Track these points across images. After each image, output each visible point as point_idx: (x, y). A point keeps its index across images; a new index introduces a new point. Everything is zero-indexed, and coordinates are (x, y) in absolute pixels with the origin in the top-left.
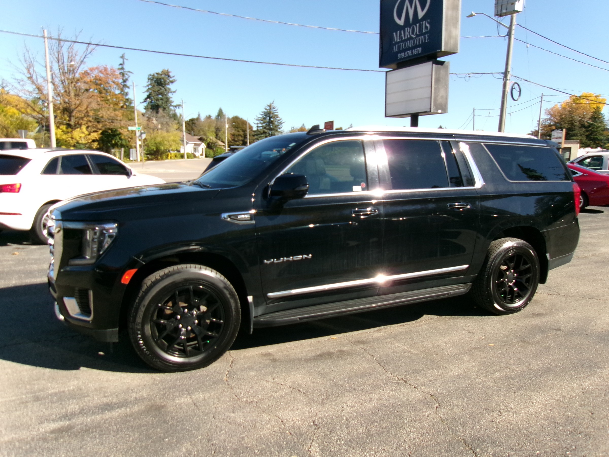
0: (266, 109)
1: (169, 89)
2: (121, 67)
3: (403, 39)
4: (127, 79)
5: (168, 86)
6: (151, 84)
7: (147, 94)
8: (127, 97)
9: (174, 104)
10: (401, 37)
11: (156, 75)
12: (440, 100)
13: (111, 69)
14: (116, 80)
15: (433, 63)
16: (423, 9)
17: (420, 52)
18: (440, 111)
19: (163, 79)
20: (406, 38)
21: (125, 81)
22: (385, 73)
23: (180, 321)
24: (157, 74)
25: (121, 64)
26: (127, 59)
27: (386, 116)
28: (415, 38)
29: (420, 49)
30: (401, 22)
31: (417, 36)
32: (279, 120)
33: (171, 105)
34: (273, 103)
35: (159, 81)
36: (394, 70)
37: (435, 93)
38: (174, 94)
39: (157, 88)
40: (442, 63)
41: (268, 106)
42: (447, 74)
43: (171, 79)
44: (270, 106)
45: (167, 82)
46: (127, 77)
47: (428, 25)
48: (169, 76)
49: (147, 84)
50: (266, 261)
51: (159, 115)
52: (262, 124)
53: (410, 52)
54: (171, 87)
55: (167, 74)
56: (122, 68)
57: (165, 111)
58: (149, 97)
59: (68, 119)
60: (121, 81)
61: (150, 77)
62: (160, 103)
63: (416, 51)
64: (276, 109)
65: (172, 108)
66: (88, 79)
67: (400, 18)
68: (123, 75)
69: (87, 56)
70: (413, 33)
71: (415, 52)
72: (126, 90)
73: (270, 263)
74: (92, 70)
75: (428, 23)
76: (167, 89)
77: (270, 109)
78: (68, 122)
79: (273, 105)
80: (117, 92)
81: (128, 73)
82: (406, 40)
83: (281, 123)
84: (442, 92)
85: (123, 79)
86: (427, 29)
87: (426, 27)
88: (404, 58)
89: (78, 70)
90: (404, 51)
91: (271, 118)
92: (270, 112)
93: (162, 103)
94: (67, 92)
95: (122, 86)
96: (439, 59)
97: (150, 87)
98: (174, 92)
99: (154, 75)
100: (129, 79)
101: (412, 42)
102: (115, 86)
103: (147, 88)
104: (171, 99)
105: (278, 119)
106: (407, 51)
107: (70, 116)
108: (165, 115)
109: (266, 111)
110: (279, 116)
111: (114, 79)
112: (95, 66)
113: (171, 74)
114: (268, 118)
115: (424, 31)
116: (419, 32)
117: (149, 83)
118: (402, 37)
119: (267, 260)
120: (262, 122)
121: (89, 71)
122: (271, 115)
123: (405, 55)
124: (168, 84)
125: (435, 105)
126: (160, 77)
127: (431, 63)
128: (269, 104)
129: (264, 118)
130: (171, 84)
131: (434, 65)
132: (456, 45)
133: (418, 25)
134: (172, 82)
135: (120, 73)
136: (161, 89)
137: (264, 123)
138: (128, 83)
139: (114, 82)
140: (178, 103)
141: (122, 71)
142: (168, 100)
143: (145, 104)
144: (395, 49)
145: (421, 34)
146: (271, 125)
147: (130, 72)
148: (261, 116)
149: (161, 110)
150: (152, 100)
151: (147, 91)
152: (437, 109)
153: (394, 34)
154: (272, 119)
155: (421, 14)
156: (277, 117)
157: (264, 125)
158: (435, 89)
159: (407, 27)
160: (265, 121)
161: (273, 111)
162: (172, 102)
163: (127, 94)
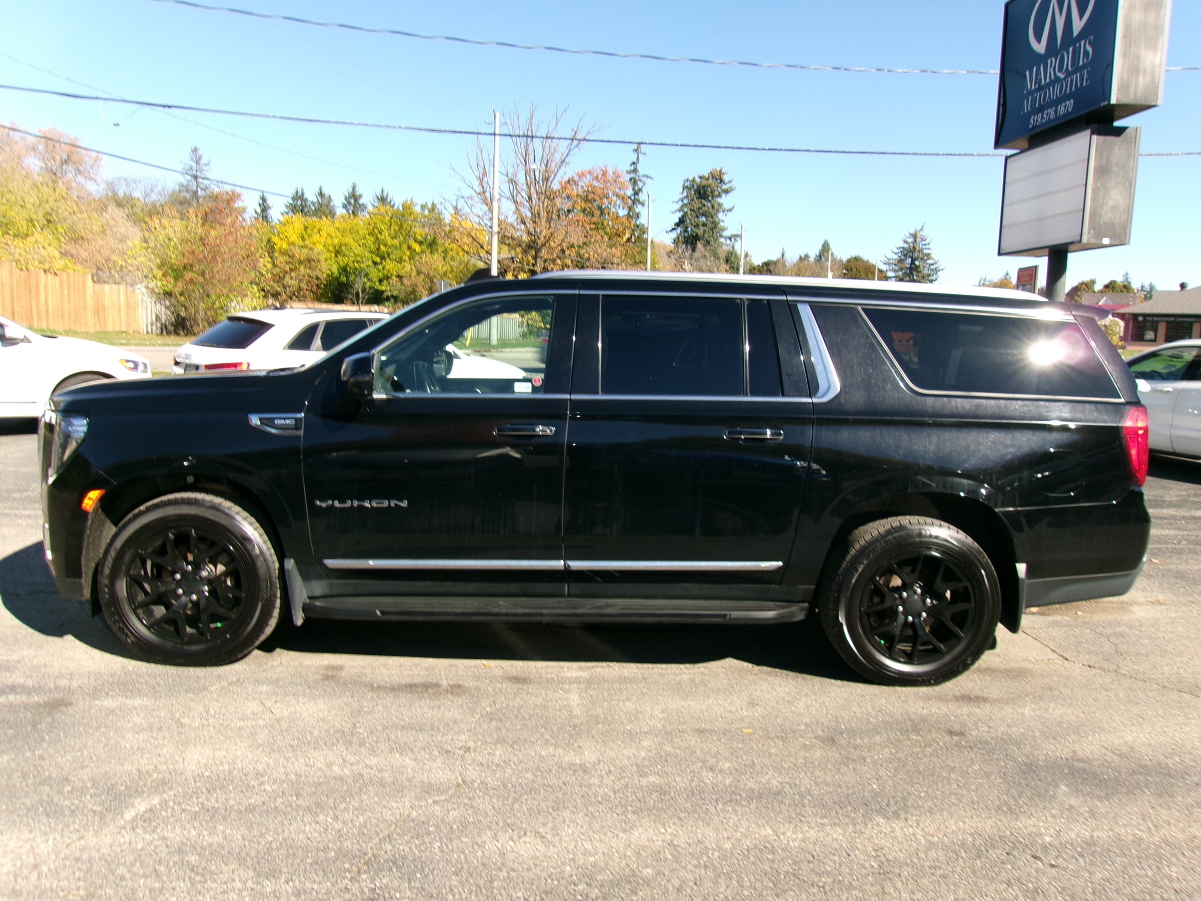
0: (906, 242)
1: (720, 205)
2: (632, 168)
3: (1043, 82)
4: (640, 190)
5: (719, 200)
6: (687, 197)
7: (680, 215)
8: (638, 222)
9: (726, 233)
10: (1038, 81)
11: (698, 180)
12: (1107, 216)
13: (614, 173)
14: (622, 192)
15: (1092, 133)
16: (1081, 15)
17: (1070, 110)
18: (1106, 241)
19: (709, 186)
20: (1048, 80)
21: (636, 193)
22: (1004, 159)
23: (179, 584)
24: (700, 177)
25: (634, 163)
26: (645, 154)
27: (1000, 254)
28: (1064, 79)
29: (1070, 103)
30: (1040, 48)
31: (1069, 74)
32: (932, 264)
33: (721, 236)
34: (921, 230)
35: (702, 191)
36: (1022, 151)
37: (1094, 199)
38: (729, 214)
39: (697, 204)
40: (1120, 131)
41: (911, 235)
42: (1132, 154)
43: (724, 187)
44: (915, 236)
45: (716, 193)
46: (640, 184)
47: (1089, 49)
48: (722, 181)
49: (681, 196)
50: (318, 503)
51: (697, 254)
52: (895, 271)
53: (1051, 111)
54: (725, 201)
55: (718, 177)
56: (635, 171)
57: (708, 248)
58: (681, 222)
59: (532, 261)
60: (630, 192)
61: (686, 184)
62: (700, 231)
63: (1063, 108)
64: (927, 242)
65: (722, 240)
66: (574, 191)
67: (1039, 39)
68: (634, 182)
69: (571, 153)
70: (1060, 70)
71: (1061, 110)
72: (639, 208)
73: (327, 507)
74: (582, 175)
75: (1090, 44)
76: (716, 206)
77: (915, 241)
78: (532, 268)
79: (923, 233)
80: (622, 213)
81: (643, 179)
82: (1047, 85)
83: (937, 271)
84: (1115, 197)
85: (633, 189)
86: (1087, 58)
87: (1086, 53)
88: (1042, 125)
89: (555, 176)
90: (1041, 109)
91: (916, 259)
92: (914, 248)
93: (705, 232)
94: (536, 217)
95: (630, 202)
96: (1117, 124)
97: (685, 201)
98: (729, 210)
99: (694, 180)
100: (644, 190)
101: (1057, 88)
102: (619, 202)
103: (681, 203)
104: (722, 224)
105: (930, 262)
106: (1047, 109)
107: (535, 258)
108: (707, 254)
109: (906, 246)
110: (932, 256)
111: (617, 190)
112: (587, 169)
113: (726, 178)
114: (909, 261)
115: (1081, 63)
116: (1072, 66)
117: (685, 194)
118: (1041, 79)
119: (321, 501)
120: (896, 268)
121: (576, 179)
122: (916, 255)
123: (1042, 118)
124: (719, 196)
125: (1092, 227)
126: (704, 182)
127: (1088, 132)
128: (913, 232)
129: (901, 261)
130: (723, 195)
131: (1095, 137)
132: (1153, 88)
133: (1071, 49)
134: (727, 192)
135: (631, 179)
136: (704, 205)
137: (901, 269)
138: (642, 197)
139: (618, 196)
140: (735, 232)
141: (632, 175)
142: (715, 227)
143: (674, 235)
144: (1027, 107)
145: (1077, 69)
146: (915, 273)
147: (647, 177)
148: (896, 257)
149: (700, 246)
150: (687, 228)
151: (681, 210)
152: (1100, 236)
153: (1027, 73)
154: (917, 263)
155: (1078, 25)
156: (928, 259)
157: (900, 273)
158: (1095, 191)
159: (1050, 57)
160: (902, 266)
161: (920, 246)
162: (723, 229)
163: (638, 216)
